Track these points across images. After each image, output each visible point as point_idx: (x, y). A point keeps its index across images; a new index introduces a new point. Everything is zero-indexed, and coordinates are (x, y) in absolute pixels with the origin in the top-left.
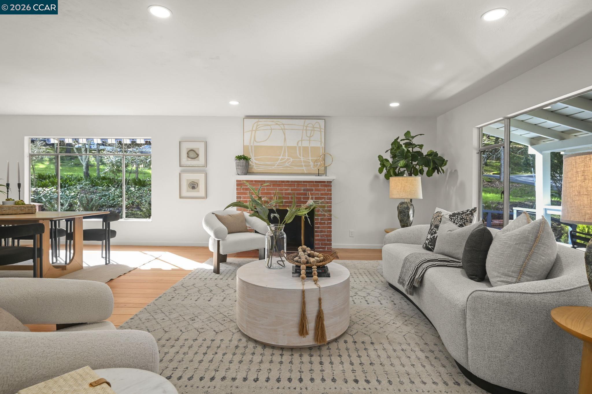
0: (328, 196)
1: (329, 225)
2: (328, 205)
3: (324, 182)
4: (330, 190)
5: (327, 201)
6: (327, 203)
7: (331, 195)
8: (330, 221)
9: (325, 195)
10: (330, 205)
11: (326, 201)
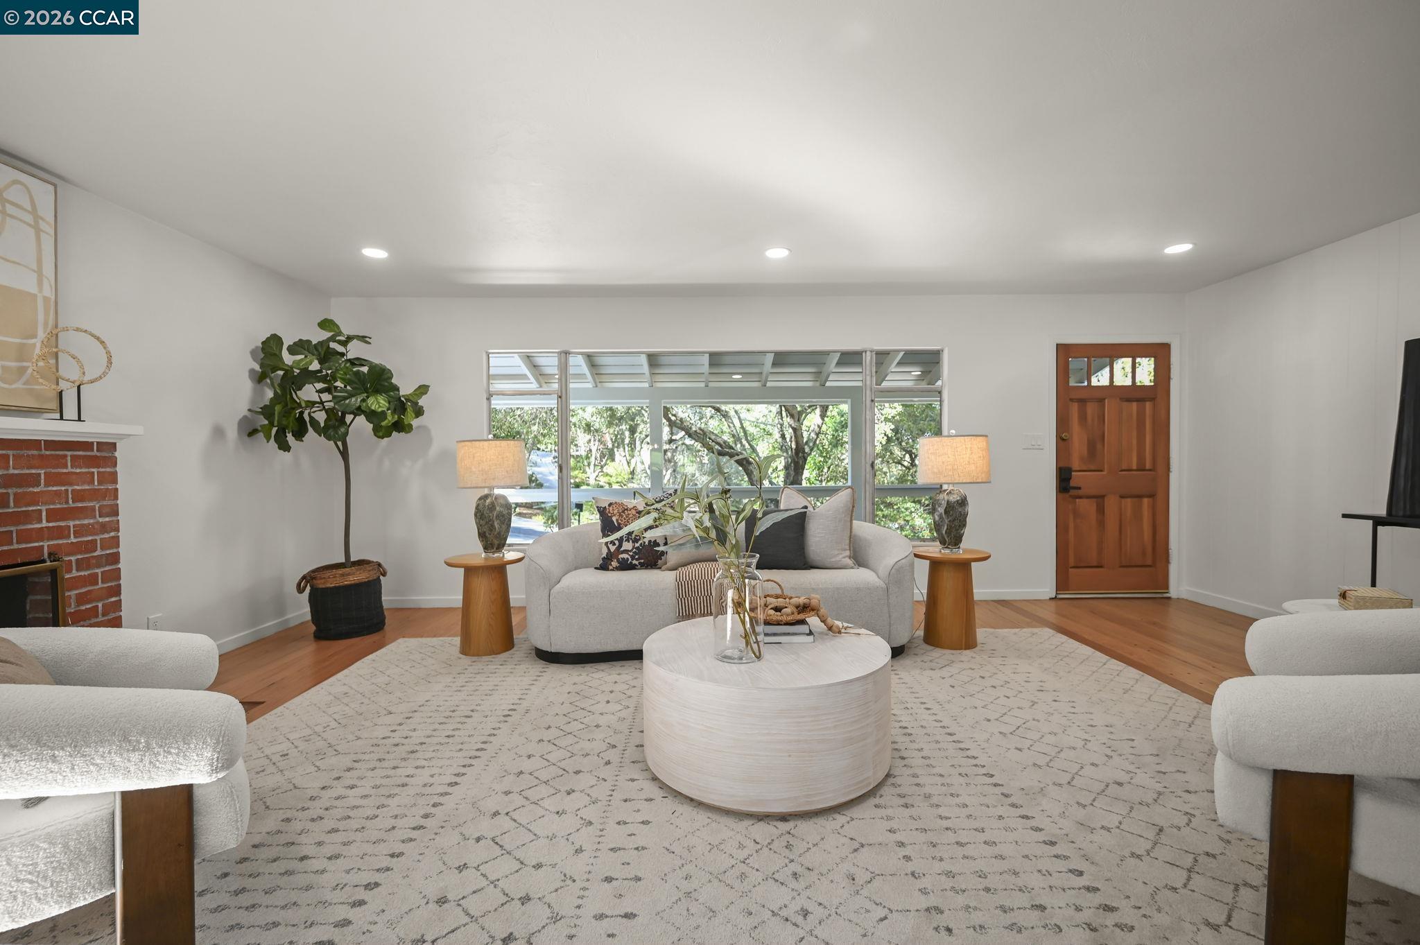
0: (105, 503)
1: (112, 616)
2: (106, 536)
3: (87, 446)
4: (113, 478)
5: (101, 520)
6: (104, 528)
7: (116, 498)
8: (113, 599)
9: (91, 500)
10: (112, 534)
11: (98, 522)
